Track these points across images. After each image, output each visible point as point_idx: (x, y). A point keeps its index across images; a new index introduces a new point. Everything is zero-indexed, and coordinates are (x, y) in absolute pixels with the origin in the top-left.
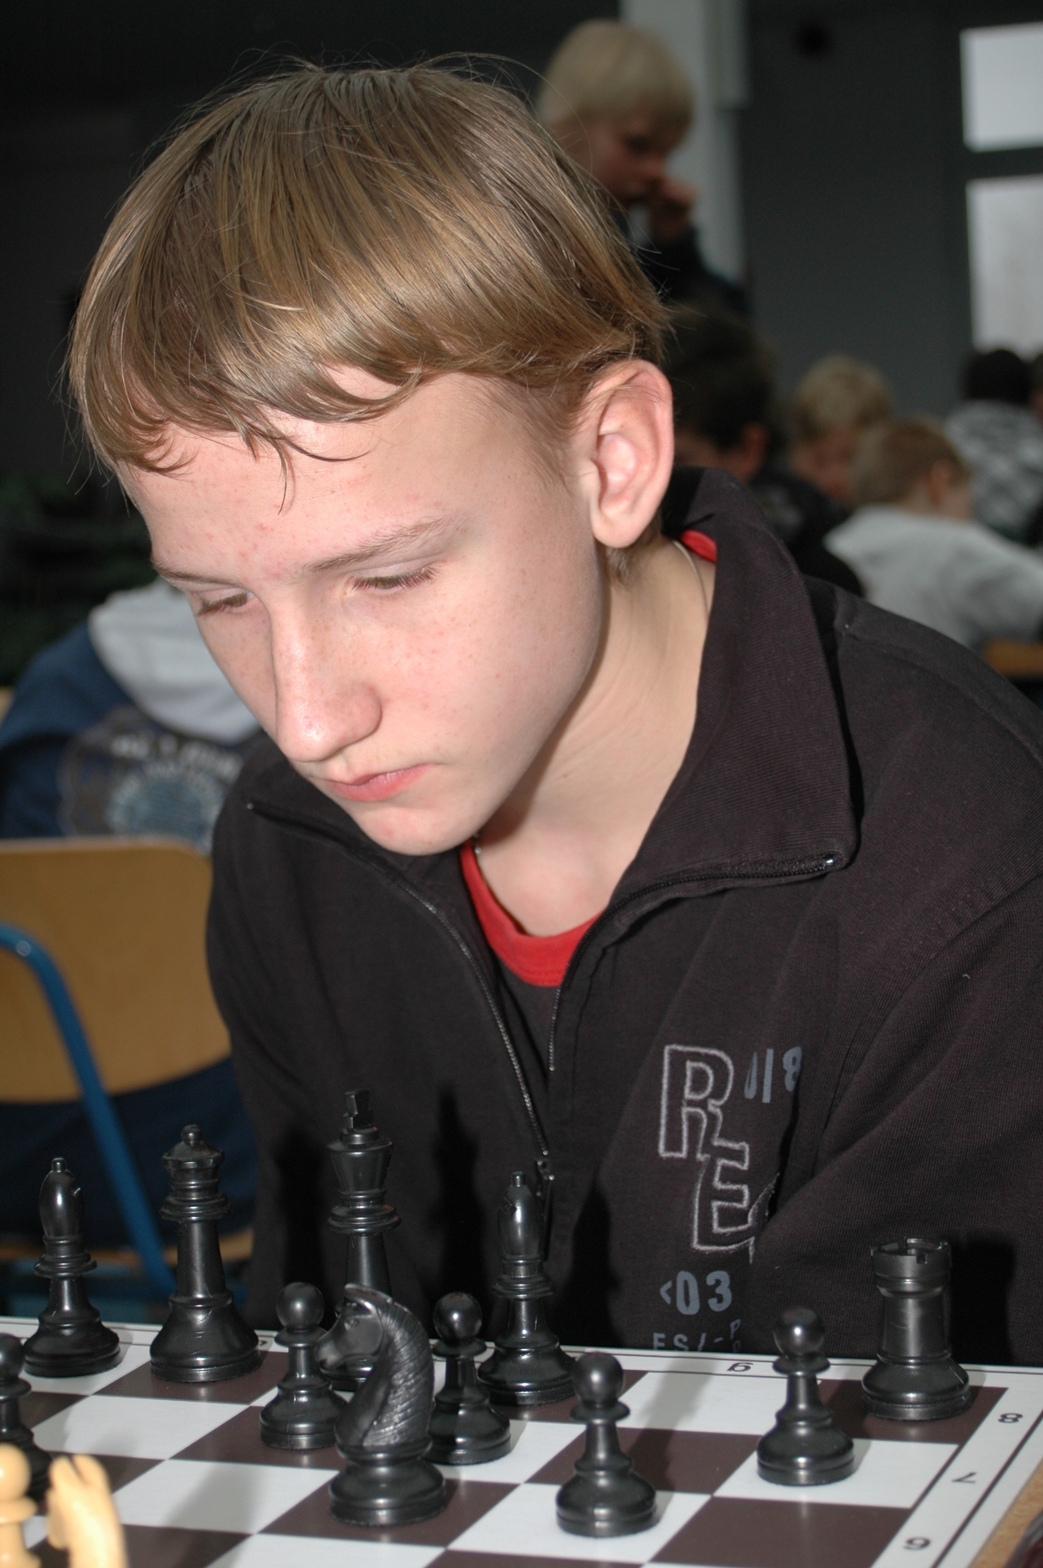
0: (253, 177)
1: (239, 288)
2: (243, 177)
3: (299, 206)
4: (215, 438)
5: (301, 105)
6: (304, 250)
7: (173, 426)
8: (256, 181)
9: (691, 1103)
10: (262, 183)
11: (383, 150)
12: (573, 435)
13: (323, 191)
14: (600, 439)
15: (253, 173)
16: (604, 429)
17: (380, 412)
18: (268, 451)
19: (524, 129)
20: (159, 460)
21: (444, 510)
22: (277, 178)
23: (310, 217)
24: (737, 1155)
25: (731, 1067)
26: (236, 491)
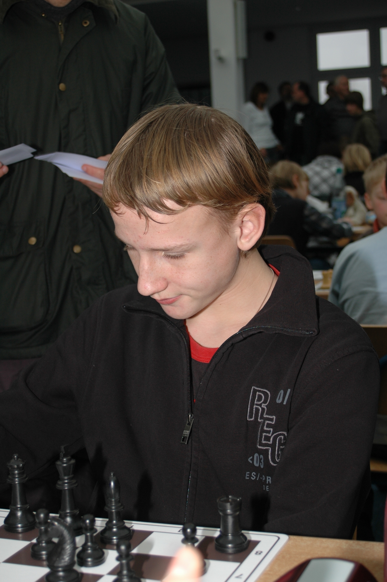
0: (158, 140)
1: (145, 173)
2: (155, 140)
3: (167, 153)
4: (131, 210)
5: (178, 118)
6: (165, 166)
7: (121, 203)
8: (158, 141)
9: (257, 405)
10: (160, 143)
11: (195, 139)
12: (233, 222)
13: (175, 150)
14: (242, 222)
15: (158, 139)
16: (244, 219)
17: (176, 214)
18: (143, 217)
19: (239, 136)
20: (117, 211)
21: (190, 241)
22: (164, 142)
23: (169, 157)
24: (272, 420)
25: (269, 394)
26: (134, 226)
